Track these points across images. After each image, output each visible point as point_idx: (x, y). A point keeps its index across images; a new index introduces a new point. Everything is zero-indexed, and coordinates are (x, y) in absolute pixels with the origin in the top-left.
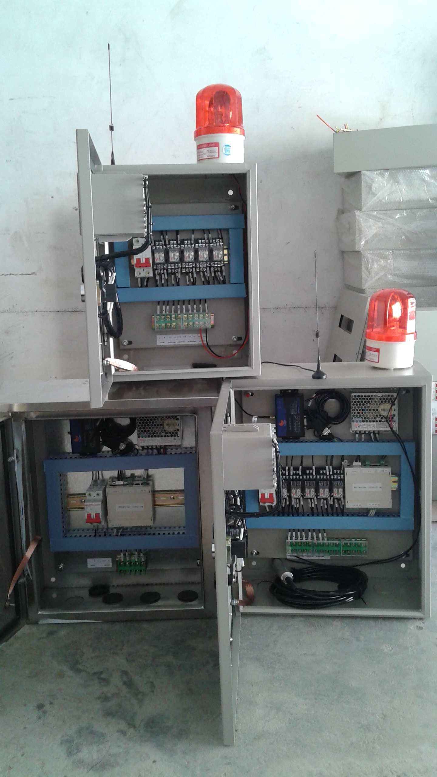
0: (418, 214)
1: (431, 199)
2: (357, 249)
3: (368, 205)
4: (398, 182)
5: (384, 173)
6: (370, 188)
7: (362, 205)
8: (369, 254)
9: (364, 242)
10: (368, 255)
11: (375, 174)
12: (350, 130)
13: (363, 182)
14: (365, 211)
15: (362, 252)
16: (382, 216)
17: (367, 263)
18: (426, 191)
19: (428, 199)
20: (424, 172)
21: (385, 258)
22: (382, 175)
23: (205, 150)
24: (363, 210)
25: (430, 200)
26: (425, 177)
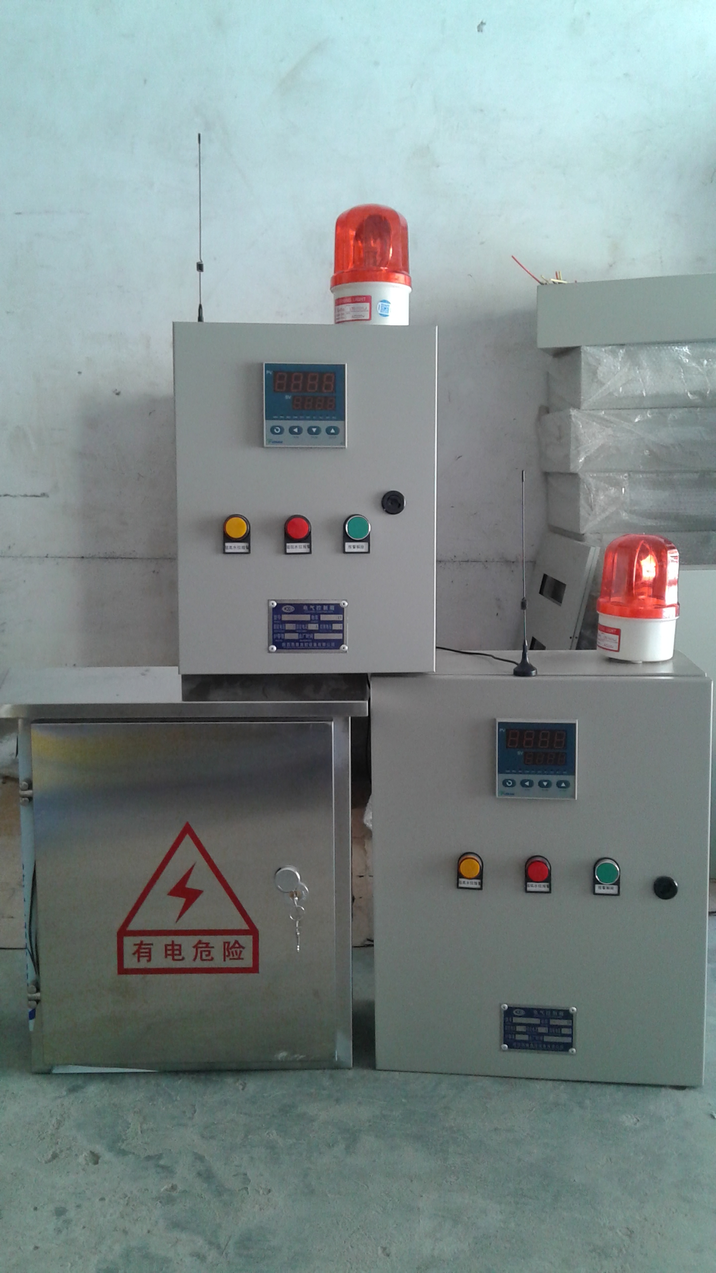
0: (670, 416)
1: (691, 394)
2: (572, 469)
3: (590, 400)
4: (640, 366)
5: (617, 350)
6: (595, 373)
7: (582, 400)
8: (591, 477)
9: (583, 459)
10: (591, 480)
11: (603, 351)
12: (565, 280)
13: (583, 363)
14: (586, 410)
15: (581, 475)
16: (613, 419)
17: (588, 492)
18: (684, 381)
19: (687, 394)
20: (681, 350)
21: (618, 485)
22: (614, 354)
23: (347, 308)
24: (583, 408)
25: (689, 395)
26: (683, 357)
